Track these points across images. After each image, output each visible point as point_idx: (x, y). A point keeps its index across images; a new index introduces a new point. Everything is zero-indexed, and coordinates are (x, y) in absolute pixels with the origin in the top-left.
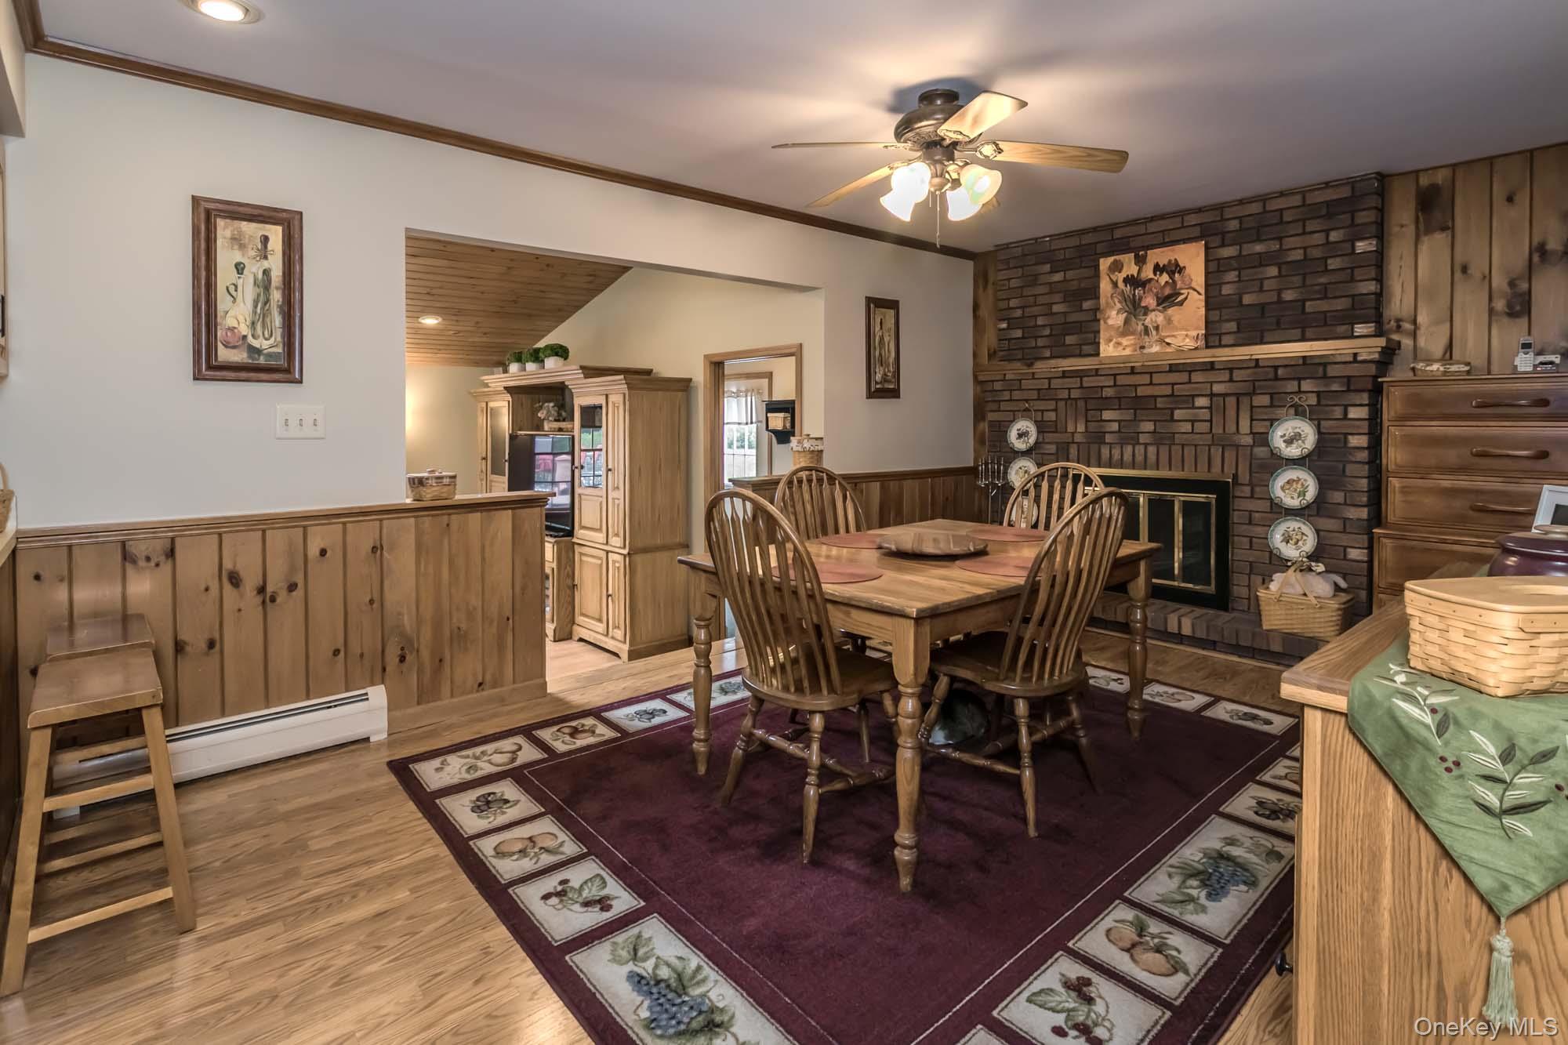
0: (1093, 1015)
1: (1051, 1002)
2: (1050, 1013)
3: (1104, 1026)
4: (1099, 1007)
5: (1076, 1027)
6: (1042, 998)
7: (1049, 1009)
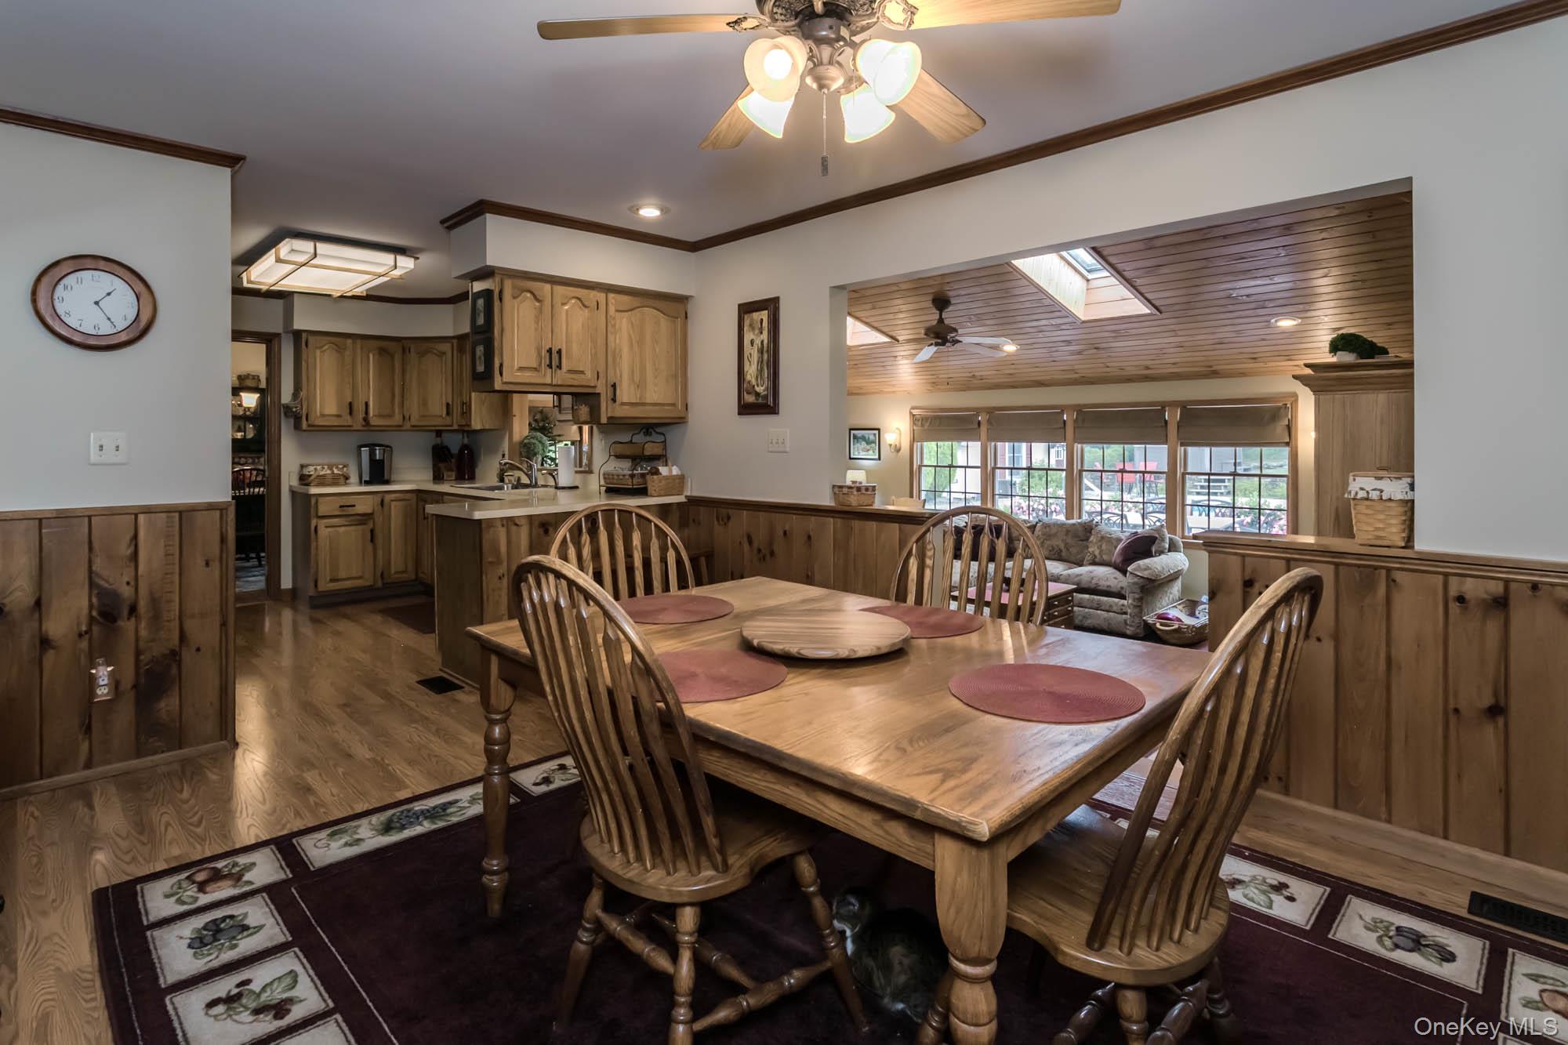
0: (241, 1009)
1: (278, 986)
2: (269, 980)
3: (222, 1014)
4: (246, 1016)
5: (239, 996)
6: (288, 980)
7: (272, 983)
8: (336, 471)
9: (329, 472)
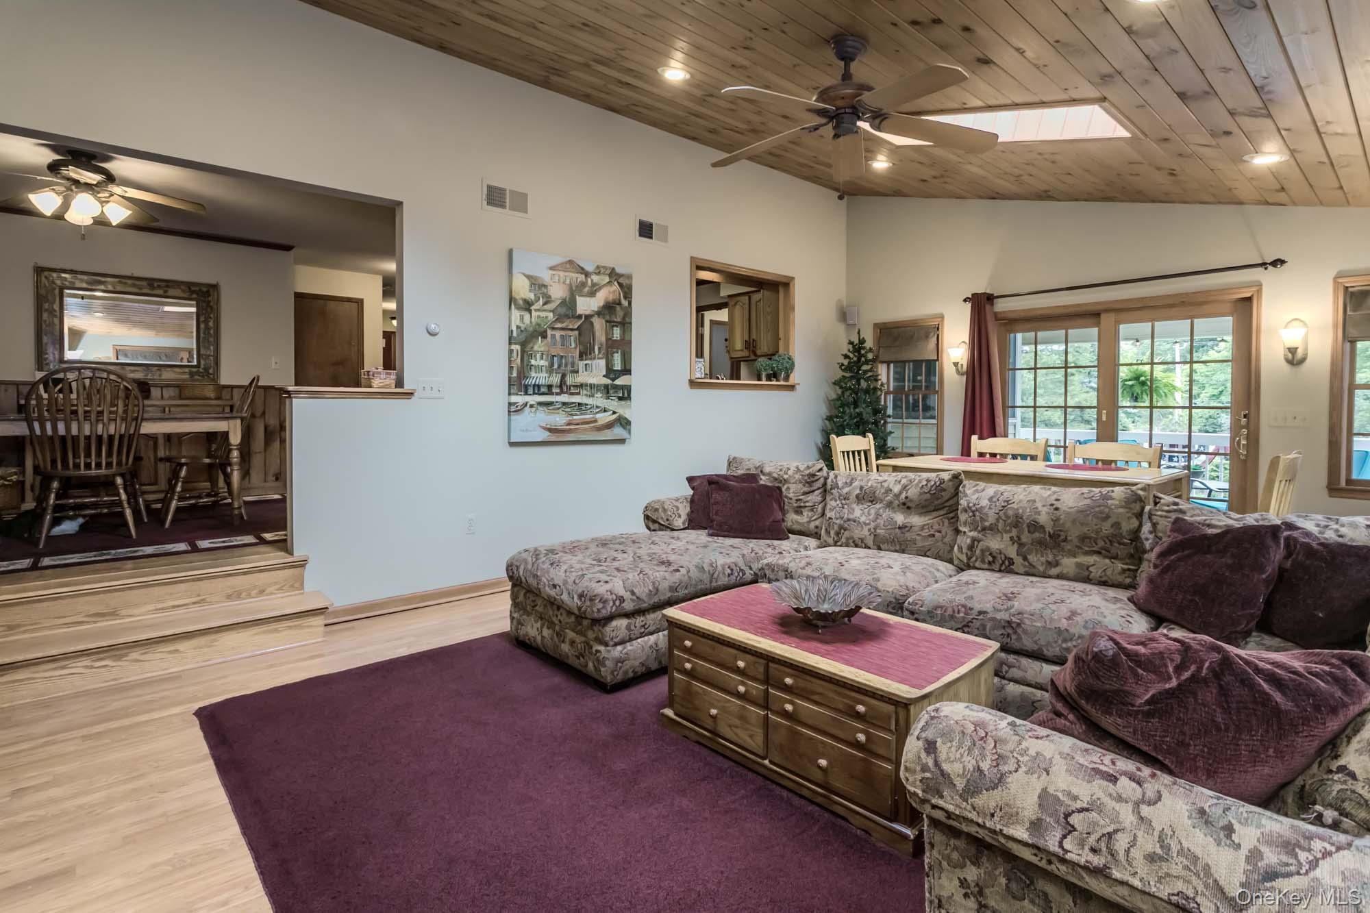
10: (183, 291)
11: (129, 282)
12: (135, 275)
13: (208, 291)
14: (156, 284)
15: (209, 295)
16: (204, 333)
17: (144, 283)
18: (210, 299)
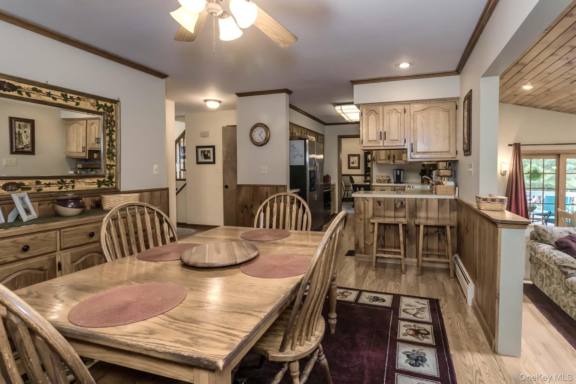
8: (384, 178)
9: (382, 178)
10: (92, 105)
11: (45, 90)
12: (50, 83)
13: (112, 106)
14: (69, 95)
15: (112, 111)
16: (109, 145)
17: (59, 94)
18: (113, 113)
